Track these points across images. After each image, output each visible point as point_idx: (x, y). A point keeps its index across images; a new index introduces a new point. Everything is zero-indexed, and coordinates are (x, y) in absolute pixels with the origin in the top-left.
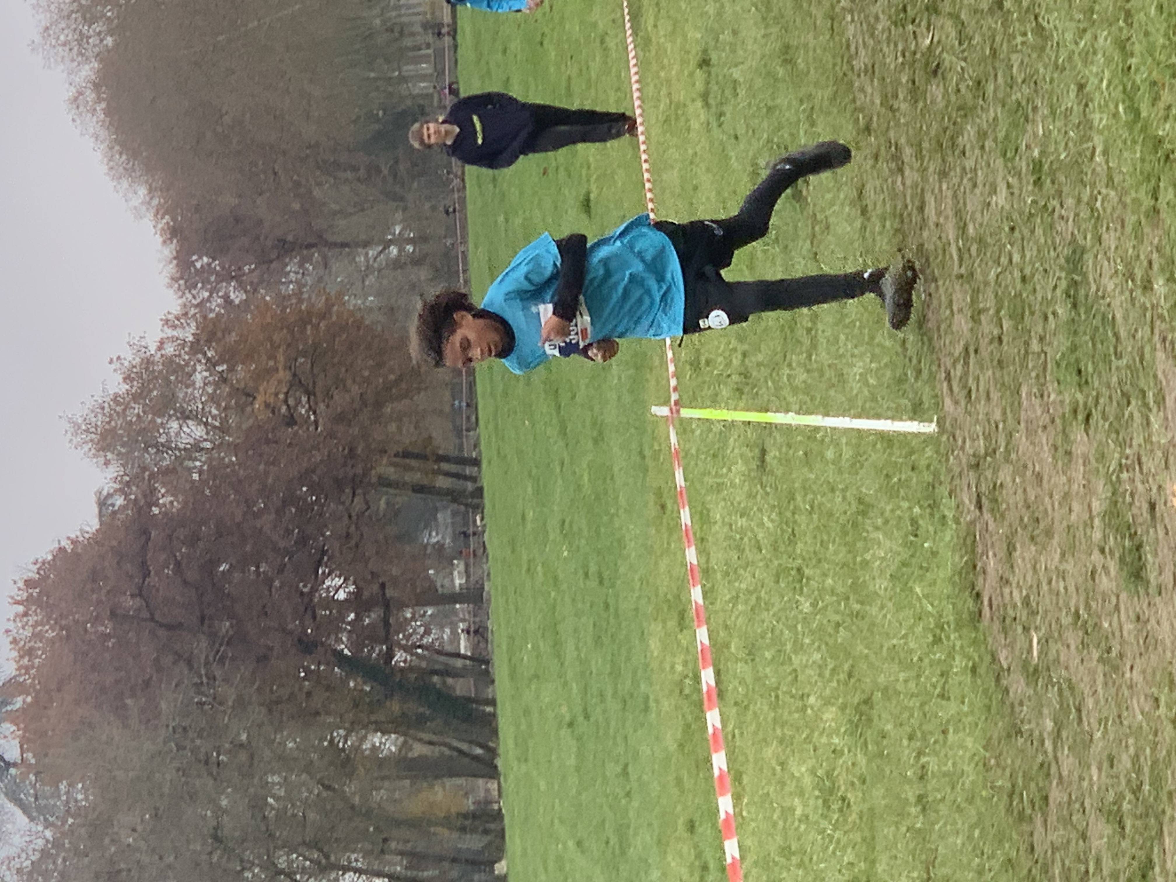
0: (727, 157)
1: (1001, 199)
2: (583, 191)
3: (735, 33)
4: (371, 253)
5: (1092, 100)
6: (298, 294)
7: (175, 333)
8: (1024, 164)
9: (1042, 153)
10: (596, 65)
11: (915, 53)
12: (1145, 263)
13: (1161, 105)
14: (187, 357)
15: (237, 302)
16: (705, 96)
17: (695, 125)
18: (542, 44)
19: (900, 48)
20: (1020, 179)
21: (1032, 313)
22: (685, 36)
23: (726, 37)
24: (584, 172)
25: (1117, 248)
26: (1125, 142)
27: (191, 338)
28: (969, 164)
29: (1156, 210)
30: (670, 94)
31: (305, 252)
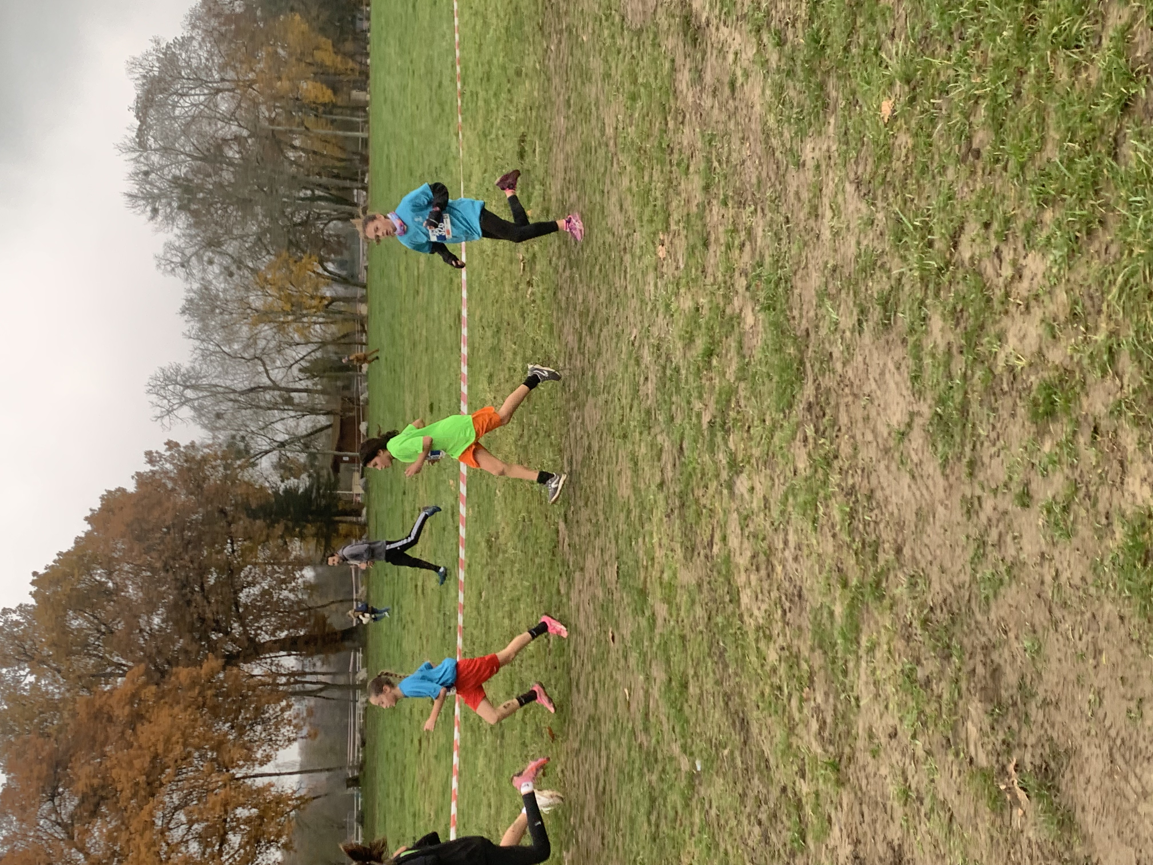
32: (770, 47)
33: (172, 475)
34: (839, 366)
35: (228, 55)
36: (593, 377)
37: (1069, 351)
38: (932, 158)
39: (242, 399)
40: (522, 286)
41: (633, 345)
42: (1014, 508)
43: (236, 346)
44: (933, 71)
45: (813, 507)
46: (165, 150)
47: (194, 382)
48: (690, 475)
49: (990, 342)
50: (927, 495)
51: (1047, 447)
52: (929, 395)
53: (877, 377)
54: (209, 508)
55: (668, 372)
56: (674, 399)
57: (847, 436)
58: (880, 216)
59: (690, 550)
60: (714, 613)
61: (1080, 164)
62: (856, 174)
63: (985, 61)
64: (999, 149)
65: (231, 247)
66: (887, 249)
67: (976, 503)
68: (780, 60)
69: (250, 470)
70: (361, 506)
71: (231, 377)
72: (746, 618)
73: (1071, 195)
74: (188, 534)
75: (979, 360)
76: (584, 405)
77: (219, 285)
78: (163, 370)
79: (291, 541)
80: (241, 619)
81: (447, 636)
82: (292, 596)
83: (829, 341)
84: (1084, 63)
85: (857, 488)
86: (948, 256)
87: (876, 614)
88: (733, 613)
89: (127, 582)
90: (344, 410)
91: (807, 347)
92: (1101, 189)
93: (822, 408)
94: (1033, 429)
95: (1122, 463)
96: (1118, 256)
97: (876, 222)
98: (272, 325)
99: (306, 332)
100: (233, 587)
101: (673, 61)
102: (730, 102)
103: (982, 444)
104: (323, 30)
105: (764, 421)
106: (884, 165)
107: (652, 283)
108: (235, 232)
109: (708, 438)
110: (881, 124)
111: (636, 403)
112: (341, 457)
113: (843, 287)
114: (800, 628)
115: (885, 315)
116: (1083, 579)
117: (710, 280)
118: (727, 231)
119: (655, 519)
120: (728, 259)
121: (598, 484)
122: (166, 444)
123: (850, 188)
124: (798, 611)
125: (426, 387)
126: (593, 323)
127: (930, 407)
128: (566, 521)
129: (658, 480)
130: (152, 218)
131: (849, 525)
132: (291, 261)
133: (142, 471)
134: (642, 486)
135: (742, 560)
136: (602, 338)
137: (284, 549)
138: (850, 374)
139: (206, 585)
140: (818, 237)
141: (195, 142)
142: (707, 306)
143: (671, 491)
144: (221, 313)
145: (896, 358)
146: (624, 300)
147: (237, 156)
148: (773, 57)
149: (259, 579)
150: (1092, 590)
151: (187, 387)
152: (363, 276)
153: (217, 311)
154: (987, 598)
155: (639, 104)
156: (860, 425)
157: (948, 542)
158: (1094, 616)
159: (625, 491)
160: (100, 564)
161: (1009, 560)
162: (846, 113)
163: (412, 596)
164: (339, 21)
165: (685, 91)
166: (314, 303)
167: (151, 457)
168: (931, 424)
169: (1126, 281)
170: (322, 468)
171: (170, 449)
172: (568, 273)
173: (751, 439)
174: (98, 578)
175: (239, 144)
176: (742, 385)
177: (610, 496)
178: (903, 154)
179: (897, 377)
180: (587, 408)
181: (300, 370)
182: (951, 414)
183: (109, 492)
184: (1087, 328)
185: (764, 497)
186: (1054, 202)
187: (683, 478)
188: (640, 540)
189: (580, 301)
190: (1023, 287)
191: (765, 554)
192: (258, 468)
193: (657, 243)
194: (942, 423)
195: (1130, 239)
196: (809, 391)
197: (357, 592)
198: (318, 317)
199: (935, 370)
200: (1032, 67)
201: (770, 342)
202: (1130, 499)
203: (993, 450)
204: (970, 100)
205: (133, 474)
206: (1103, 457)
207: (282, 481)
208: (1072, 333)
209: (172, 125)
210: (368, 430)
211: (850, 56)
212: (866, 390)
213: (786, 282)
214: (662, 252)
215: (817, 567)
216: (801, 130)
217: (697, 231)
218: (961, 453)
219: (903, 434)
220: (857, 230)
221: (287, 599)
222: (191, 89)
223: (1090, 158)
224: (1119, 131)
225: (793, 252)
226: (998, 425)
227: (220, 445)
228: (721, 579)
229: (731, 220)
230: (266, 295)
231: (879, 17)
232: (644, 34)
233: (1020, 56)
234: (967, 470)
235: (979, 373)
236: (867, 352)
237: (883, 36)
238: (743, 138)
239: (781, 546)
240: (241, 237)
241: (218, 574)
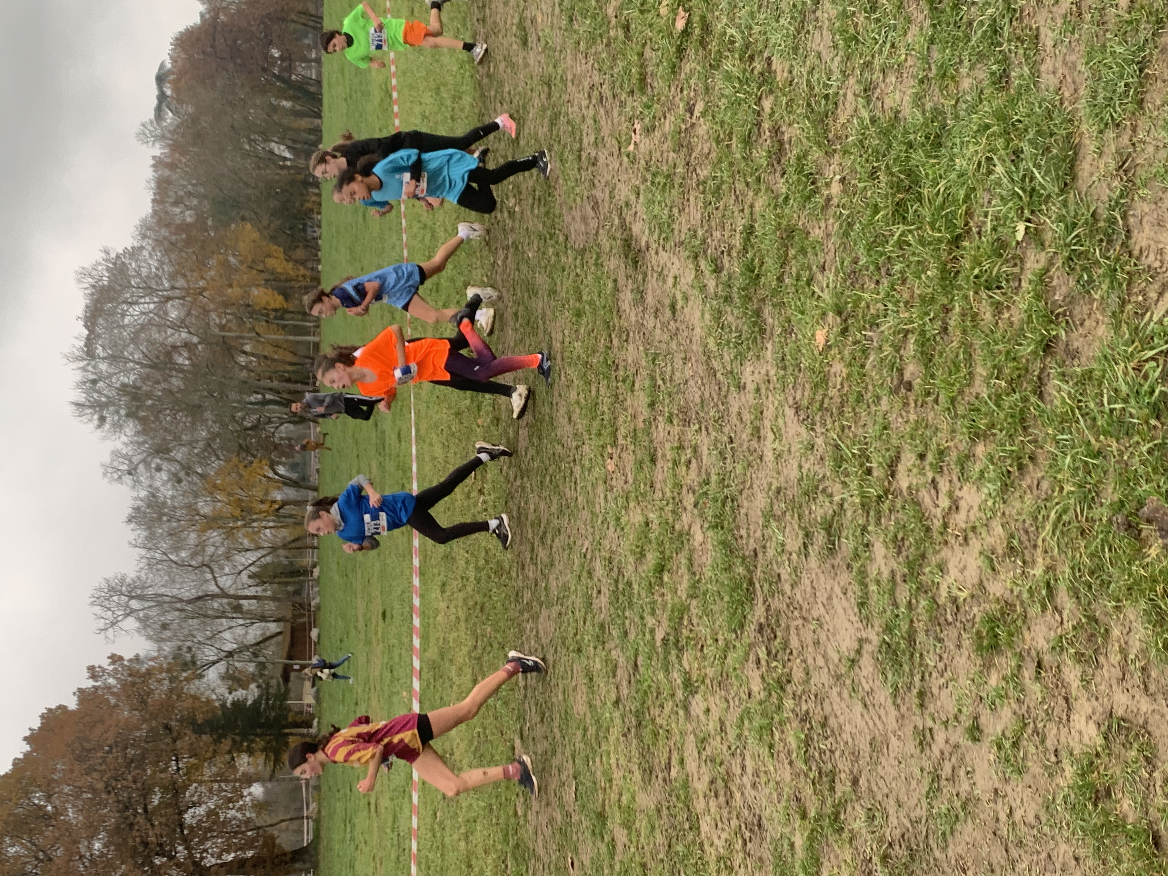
32: (707, 273)
33: (115, 690)
34: (787, 588)
35: (178, 264)
36: (546, 589)
37: (1008, 585)
38: (866, 388)
39: (189, 608)
40: (474, 494)
41: (585, 556)
42: (965, 742)
43: (183, 554)
44: (863, 304)
45: (769, 732)
46: (114, 359)
47: (139, 592)
48: (645, 692)
49: (931, 572)
50: (880, 726)
51: (994, 680)
52: (877, 623)
53: (825, 601)
54: (154, 724)
55: (621, 587)
56: (627, 614)
57: (798, 660)
58: (820, 441)
59: (648, 772)
60: (674, 840)
61: (1008, 401)
62: (794, 398)
63: (912, 296)
64: (929, 383)
65: (179, 454)
66: (828, 474)
67: (928, 735)
68: (717, 286)
69: (197, 682)
70: (312, 716)
71: (178, 586)
72: (706, 847)
73: (1001, 431)
74: (131, 752)
75: (922, 589)
76: (538, 617)
77: (167, 492)
78: (107, 581)
79: (238, 756)
80: (186, 841)
81: (401, 859)
82: (239, 815)
83: (777, 562)
84: (1005, 304)
85: (811, 715)
86: (886, 484)
87: (836, 847)
88: (694, 842)
89: (67, 805)
90: (294, 616)
91: (756, 567)
92: (1029, 426)
93: (773, 631)
94: (979, 662)
95: (1066, 700)
96: (1050, 492)
97: (816, 447)
98: (221, 531)
99: (256, 537)
100: (178, 808)
101: (615, 281)
102: (672, 323)
103: (930, 674)
104: (273, 238)
105: (717, 640)
106: (821, 392)
107: (602, 496)
108: (184, 437)
109: (661, 656)
110: (816, 352)
111: (589, 617)
112: (292, 665)
113: (788, 509)
114: (760, 859)
115: (829, 540)
116: (1037, 817)
117: (658, 495)
118: (672, 449)
119: (612, 739)
120: (675, 476)
121: (554, 699)
122: (109, 658)
123: (790, 412)
124: (758, 841)
125: (378, 593)
126: (545, 533)
127: (878, 634)
128: (522, 737)
129: (613, 697)
130: (99, 427)
131: (805, 752)
132: (241, 466)
133: (84, 687)
134: (598, 703)
135: (701, 786)
136: (554, 549)
137: (231, 765)
138: (799, 597)
139: (150, 807)
140: (761, 458)
141: (145, 350)
142: (656, 522)
143: (628, 708)
144: (168, 521)
145: (842, 583)
146: (575, 511)
147: (187, 362)
148: (711, 284)
149: (205, 799)
150: (1046, 829)
151: (132, 598)
152: (314, 479)
153: (165, 518)
154: (944, 834)
155: (584, 321)
156: (811, 649)
157: (903, 775)
158: (1049, 856)
159: (580, 708)
160: (39, 786)
161: (963, 795)
162: (783, 340)
163: (365, 813)
164: (290, 229)
165: (628, 311)
166: (264, 507)
167: (93, 672)
168: (880, 652)
169: (1059, 518)
170: (272, 678)
171: (113, 663)
172: (518, 483)
173: (704, 658)
174: (36, 802)
175: (189, 351)
176: (694, 602)
177: (566, 712)
178: (839, 382)
179: (845, 603)
180: (541, 620)
181: (250, 577)
182: (899, 643)
183: (50, 710)
184: (1024, 562)
185: (720, 719)
186: (985, 436)
187: (638, 696)
188: (598, 760)
189: (532, 511)
190: (960, 519)
191: (723, 780)
192: (205, 680)
193: (606, 455)
194: (891, 651)
195: (1059, 476)
196: (759, 613)
197: (308, 808)
198: (269, 521)
199: (881, 598)
200: (957, 305)
201: (719, 561)
202: (1077, 736)
203: (942, 681)
204: (899, 333)
205: (75, 690)
206: (1049, 693)
207: (230, 693)
208: (1011, 566)
209: (121, 333)
210: (319, 636)
211: (783, 285)
212: (815, 614)
213: (732, 501)
214: (611, 465)
215: (775, 795)
216: (740, 354)
217: (645, 447)
218: (911, 683)
219: (853, 661)
220: (798, 454)
221: (235, 818)
222: (141, 297)
223: (1017, 396)
224: (1042, 370)
225: (738, 472)
226: (945, 656)
227: (165, 657)
228: (680, 805)
229: (676, 438)
230: (215, 501)
231: (809, 250)
232: (587, 253)
233: (946, 295)
234: (917, 701)
235: (923, 603)
236: (814, 575)
237: (814, 268)
238: (685, 359)
239: (739, 771)
240: (191, 443)
241: (162, 793)
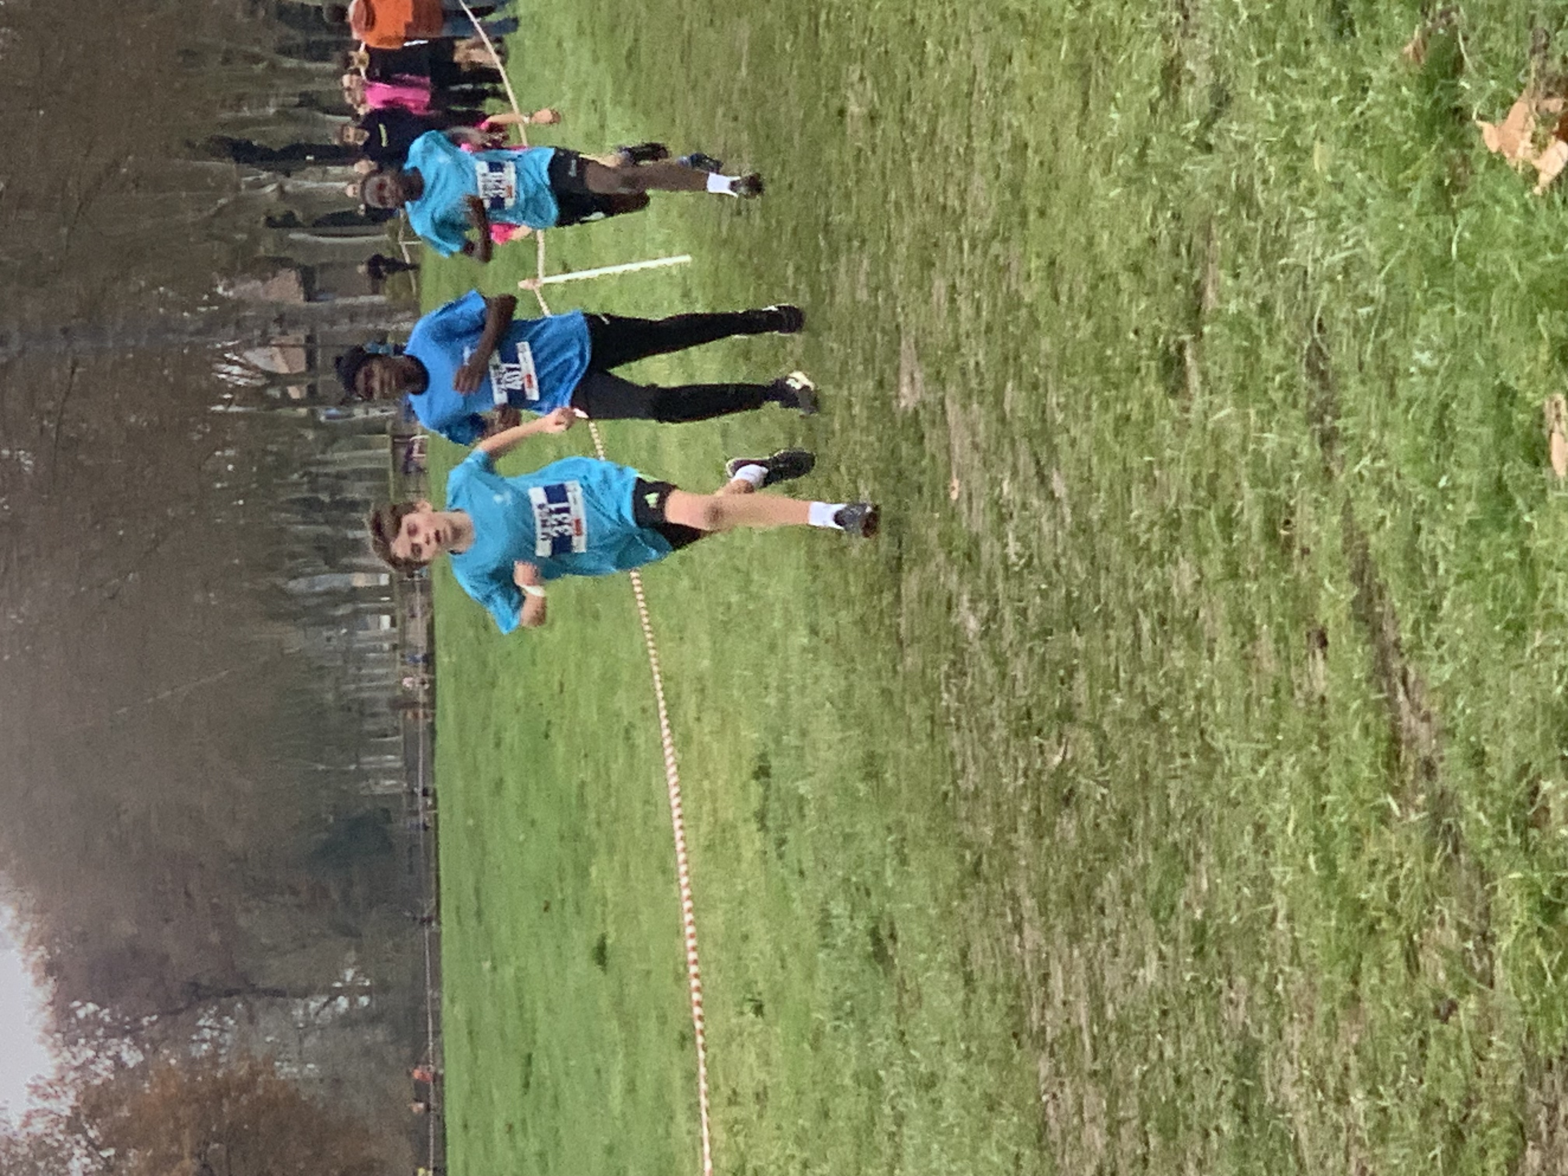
0: (788, 899)
1: (1150, 973)
2: (596, 934)
3: (804, 733)
4: (313, 1005)
5: (1273, 847)
6: (213, 1057)
7: (46, 1105)
8: (1181, 928)
9: (1207, 914)
10: (618, 766)
11: (1040, 773)
12: (1340, 1068)
13: (1365, 858)
14: (61, 1137)
15: (131, 1065)
16: (761, 817)
17: (748, 854)
18: (547, 736)
19: (1022, 764)
20: (1176, 948)
21: (1189, 1128)
22: (736, 734)
23: (791, 739)
24: (598, 909)
25: (1303, 1045)
26: (1316, 906)
27: (68, 1112)
28: (1109, 924)
29: (1355, 998)
30: (715, 811)
31: (224, 1000)
